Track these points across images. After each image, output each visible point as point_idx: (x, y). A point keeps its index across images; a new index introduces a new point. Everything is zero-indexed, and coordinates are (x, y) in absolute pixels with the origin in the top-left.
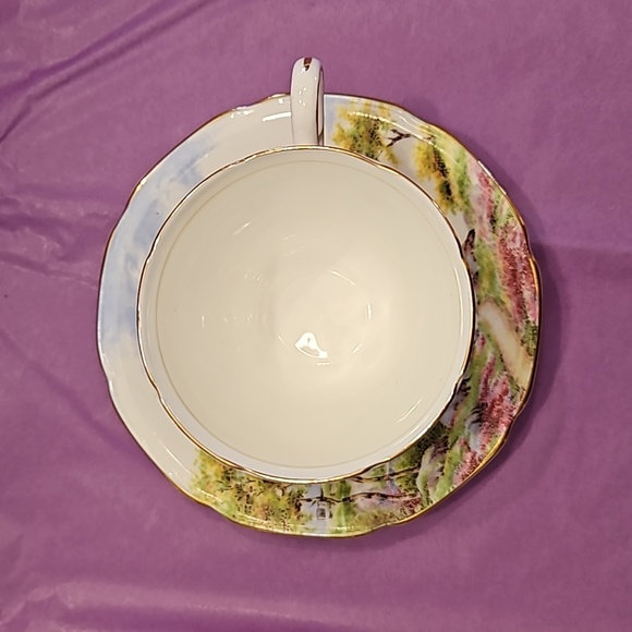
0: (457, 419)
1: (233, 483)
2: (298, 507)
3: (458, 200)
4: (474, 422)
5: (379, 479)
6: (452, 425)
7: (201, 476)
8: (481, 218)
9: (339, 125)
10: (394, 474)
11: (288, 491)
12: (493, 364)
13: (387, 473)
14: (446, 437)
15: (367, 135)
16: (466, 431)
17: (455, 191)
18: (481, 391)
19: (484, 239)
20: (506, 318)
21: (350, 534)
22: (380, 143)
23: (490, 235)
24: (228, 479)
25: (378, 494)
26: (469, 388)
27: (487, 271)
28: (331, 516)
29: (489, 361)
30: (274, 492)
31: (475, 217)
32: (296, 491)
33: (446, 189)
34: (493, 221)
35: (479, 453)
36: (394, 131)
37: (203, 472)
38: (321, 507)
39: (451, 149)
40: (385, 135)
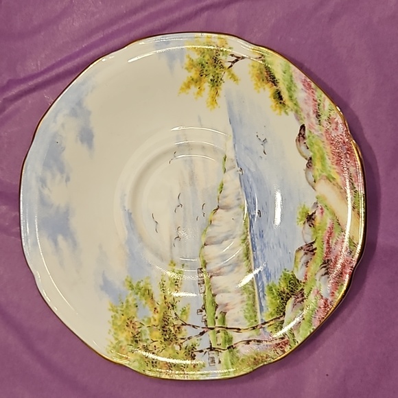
0: (309, 274)
1: (141, 344)
2: (193, 358)
3: (288, 103)
4: (322, 275)
5: (254, 328)
6: (306, 279)
7: (115, 342)
8: (308, 115)
9: (188, 57)
10: (265, 323)
11: (184, 346)
12: (332, 228)
13: (260, 323)
14: (302, 289)
15: (212, 61)
16: (318, 282)
17: (285, 95)
18: (325, 250)
19: (312, 131)
20: (338, 190)
21: (237, 375)
22: (222, 67)
23: (317, 127)
24: (137, 341)
25: (254, 340)
26: (316, 249)
27: (318, 155)
28: (220, 362)
29: (328, 225)
30: (173, 348)
31: (303, 115)
32: (190, 345)
33: (278, 96)
34: (318, 116)
35: (330, 299)
36: (232, 55)
37: (116, 339)
38: (211, 356)
39: (278, 64)
40: (226, 60)
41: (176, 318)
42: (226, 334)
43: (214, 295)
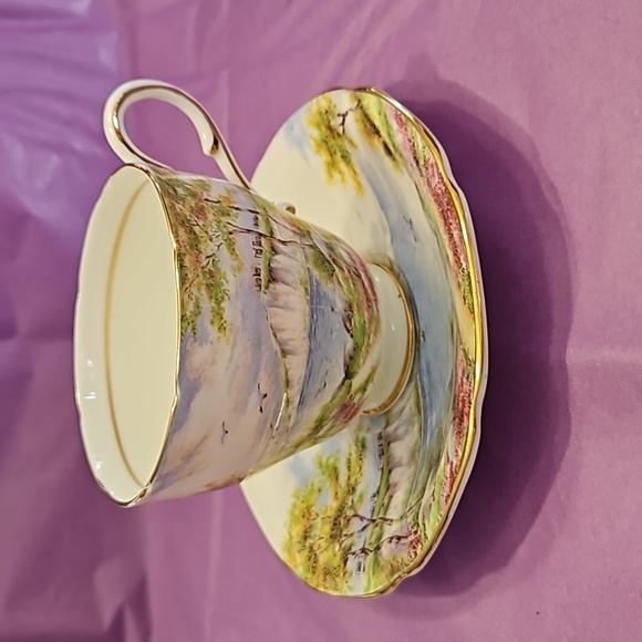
1: (309, 541)
2: (346, 562)
3: (396, 156)
5: (401, 518)
7: (288, 537)
8: (412, 165)
11: (344, 545)
17: (391, 147)
19: (421, 188)
23: (421, 180)
24: (305, 538)
25: (396, 537)
28: (364, 569)
30: (334, 548)
31: (409, 166)
32: (349, 544)
33: (388, 150)
34: (417, 162)
35: (455, 462)
36: (339, 115)
37: (289, 533)
38: (360, 560)
39: (372, 105)
41: (352, 507)
42: (381, 528)
43: (390, 472)
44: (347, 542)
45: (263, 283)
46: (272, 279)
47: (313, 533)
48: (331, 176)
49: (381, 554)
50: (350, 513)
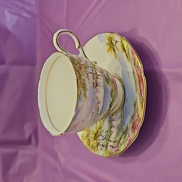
1: (88, 138)
2: (98, 146)
3: (129, 59)
4: (131, 128)
5: (114, 142)
8: (133, 64)
9: (106, 41)
10: (117, 141)
12: (136, 110)
14: (127, 132)
15: (111, 43)
22: (114, 45)
23: (135, 69)
24: (87, 136)
25: (112, 146)
26: (133, 117)
27: (136, 80)
28: (103, 150)
30: (95, 141)
33: (127, 56)
35: (131, 137)
36: (115, 41)
38: (102, 147)
41: (100, 132)
42: (108, 141)
43: (111, 128)
44: (98, 141)
45: (95, 86)
46: (97, 85)
47: (90, 136)
48: (109, 52)
49: (107, 148)
50: (100, 134)
